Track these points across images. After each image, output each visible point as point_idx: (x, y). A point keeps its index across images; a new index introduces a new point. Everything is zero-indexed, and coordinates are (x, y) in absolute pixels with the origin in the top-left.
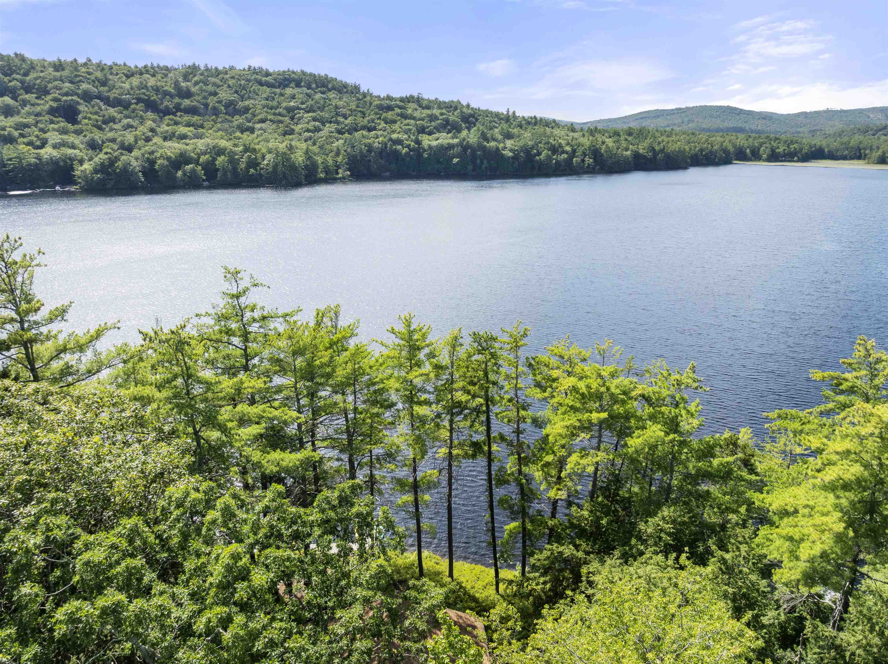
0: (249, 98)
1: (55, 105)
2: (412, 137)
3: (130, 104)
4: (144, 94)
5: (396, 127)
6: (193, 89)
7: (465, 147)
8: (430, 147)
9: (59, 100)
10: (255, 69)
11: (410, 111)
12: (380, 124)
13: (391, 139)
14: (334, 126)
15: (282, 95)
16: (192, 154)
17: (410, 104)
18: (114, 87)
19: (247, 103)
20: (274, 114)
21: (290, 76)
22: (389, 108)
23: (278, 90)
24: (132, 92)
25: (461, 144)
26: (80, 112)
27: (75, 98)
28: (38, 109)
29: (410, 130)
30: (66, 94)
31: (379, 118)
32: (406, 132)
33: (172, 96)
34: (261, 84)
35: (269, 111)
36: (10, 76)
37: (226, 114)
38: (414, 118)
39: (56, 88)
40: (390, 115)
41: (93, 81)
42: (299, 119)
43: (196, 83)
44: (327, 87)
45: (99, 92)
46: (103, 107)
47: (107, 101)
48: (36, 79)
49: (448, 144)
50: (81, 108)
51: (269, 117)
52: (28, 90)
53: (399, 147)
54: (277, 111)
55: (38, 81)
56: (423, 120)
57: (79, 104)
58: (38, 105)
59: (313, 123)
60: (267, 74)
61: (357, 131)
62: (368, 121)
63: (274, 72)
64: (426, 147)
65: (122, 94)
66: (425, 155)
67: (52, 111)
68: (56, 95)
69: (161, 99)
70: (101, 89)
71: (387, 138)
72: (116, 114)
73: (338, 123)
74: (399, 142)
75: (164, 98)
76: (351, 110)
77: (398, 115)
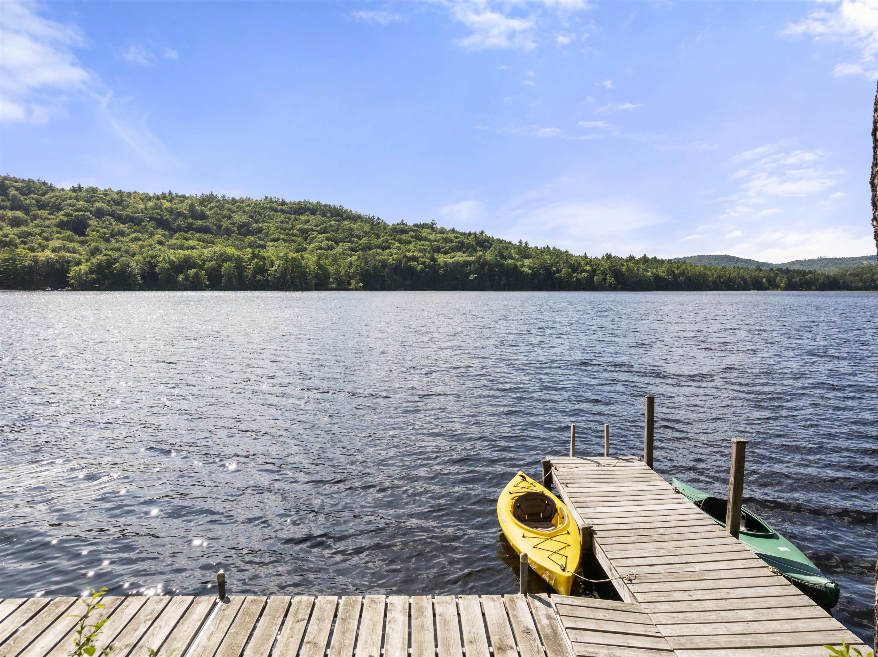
0: (263, 221)
1: (65, 219)
2: (427, 254)
3: (142, 221)
4: (157, 213)
5: (411, 246)
6: (208, 213)
7: (482, 264)
8: (445, 263)
9: (71, 215)
10: (271, 199)
11: (424, 234)
12: (394, 244)
13: (405, 256)
14: (347, 245)
15: (296, 220)
16: (198, 261)
17: (424, 230)
18: (128, 207)
19: (260, 225)
20: (288, 235)
21: (305, 205)
22: (404, 232)
23: (293, 216)
24: (146, 212)
25: (478, 261)
26: (89, 226)
27: (87, 214)
28: (48, 222)
29: (425, 250)
30: (79, 210)
31: (394, 239)
32: (421, 251)
33: (185, 217)
34: (276, 210)
35: (282, 231)
36: (27, 195)
37: (238, 234)
38: (429, 240)
39: (70, 205)
40: (404, 237)
41: (109, 201)
42: (312, 239)
43: (211, 209)
44: (342, 217)
45: (113, 211)
46: (114, 223)
47: (120, 219)
48: (51, 198)
49: (465, 261)
50: (91, 222)
51: (282, 237)
52: (41, 206)
53: (414, 263)
54: (290, 232)
55: (53, 200)
56: (438, 241)
57: (90, 219)
58: (49, 219)
59: (327, 242)
60: (283, 203)
61: (370, 249)
62: (383, 241)
63: (290, 203)
64: (442, 264)
65: (136, 212)
66: (441, 272)
67: (62, 225)
68: (68, 211)
69: (175, 220)
70: (115, 208)
71: (402, 255)
72: (125, 229)
73: (351, 242)
74: (414, 259)
75: (178, 218)
76: (365, 232)
77: (412, 237)
